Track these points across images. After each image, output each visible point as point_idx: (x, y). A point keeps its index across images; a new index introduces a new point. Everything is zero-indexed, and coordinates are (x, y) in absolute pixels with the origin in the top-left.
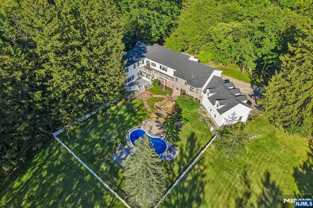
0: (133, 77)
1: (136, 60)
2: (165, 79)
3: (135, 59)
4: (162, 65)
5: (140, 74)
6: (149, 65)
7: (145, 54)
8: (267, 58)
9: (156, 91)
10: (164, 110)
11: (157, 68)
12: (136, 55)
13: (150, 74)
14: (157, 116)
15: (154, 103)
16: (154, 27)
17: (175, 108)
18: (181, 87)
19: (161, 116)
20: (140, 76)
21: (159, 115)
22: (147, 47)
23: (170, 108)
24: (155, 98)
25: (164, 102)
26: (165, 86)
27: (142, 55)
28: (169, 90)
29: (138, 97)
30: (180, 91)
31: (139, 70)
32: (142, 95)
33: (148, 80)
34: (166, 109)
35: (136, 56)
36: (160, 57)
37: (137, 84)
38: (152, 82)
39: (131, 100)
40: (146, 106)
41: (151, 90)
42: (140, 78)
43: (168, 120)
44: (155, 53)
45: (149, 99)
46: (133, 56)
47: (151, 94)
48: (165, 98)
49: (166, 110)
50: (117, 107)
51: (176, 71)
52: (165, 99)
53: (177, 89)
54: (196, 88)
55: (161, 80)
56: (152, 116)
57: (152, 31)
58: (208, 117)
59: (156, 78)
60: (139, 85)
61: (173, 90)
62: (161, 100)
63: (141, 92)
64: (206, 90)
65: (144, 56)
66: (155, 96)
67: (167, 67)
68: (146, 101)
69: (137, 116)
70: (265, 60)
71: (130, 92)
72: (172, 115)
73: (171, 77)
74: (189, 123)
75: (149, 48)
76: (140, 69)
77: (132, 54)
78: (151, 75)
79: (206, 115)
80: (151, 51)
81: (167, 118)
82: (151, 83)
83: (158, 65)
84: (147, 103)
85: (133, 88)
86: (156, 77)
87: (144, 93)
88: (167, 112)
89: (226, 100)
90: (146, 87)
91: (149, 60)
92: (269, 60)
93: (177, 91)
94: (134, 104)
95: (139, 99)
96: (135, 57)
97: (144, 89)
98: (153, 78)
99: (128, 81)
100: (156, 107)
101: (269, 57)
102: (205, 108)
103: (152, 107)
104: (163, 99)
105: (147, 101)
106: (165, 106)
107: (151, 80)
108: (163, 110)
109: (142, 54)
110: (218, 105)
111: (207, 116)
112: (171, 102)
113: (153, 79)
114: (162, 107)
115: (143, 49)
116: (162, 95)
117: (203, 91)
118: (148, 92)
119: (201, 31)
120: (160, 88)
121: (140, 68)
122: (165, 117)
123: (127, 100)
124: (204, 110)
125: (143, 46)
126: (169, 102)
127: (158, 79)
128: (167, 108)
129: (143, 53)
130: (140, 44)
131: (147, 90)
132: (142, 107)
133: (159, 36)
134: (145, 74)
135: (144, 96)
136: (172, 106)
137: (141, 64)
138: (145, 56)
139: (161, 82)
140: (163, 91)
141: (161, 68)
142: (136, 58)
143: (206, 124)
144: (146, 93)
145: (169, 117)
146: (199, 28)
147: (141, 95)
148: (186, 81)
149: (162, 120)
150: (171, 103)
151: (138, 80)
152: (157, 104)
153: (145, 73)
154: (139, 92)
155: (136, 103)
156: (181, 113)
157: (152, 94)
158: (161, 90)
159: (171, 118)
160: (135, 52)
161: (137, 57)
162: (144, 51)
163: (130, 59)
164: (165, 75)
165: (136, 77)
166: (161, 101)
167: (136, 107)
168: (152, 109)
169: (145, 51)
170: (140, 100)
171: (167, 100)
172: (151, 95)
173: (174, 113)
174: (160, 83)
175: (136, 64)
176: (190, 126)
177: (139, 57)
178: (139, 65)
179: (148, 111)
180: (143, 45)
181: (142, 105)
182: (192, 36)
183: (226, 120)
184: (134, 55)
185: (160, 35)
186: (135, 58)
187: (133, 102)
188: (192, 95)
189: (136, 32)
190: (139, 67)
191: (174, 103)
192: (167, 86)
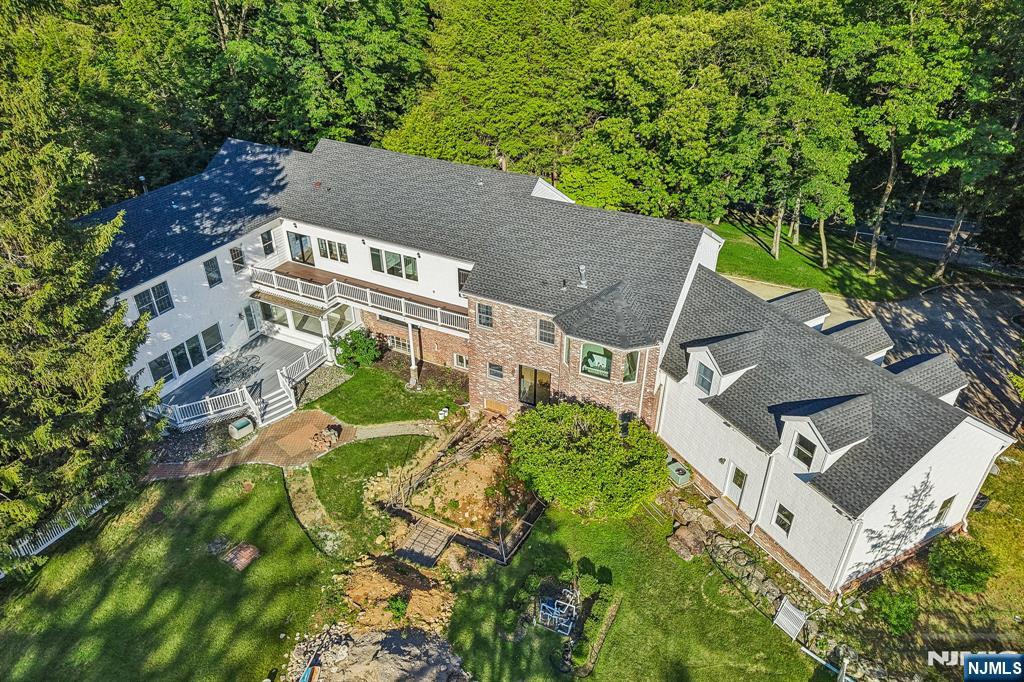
0: (214, 336)
1: (220, 230)
2: (410, 322)
3: (213, 227)
4: (384, 247)
5: (257, 312)
6: (306, 258)
7: (272, 200)
8: (925, 150)
9: (367, 403)
10: (437, 524)
11: (358, 264)
12: (218, 204)
13: (319, 305)
14: (391, 589)
15: (359, 486)
16: (313, 76)
17: (507, 493)
18: (520, 356)
19: (423, 570)
20: (263, 326)
21: (405, 570)
22: (282, 161)
23: (470, 501)
24: (369, 444)
25: (426, 462)
26: (420, 364)
27: (257, 202)
28: (442, 384)
29: (252, 454)
30: (515, 378)
31: (251, 290)
32: (277, 438)
33: (310, 342)
34: (448, 514)
35: (217, 210)
36: (361, 201)
37: (244, 375)
38: (340, 350)
39: (210, 485)
40: (312, 514)
41: (334, 400)
42: (263, 337)
43: (476, 593)
44: (330, 184)
45: (326, 460)
46: (198, 210)
47: (338, 422)
48: (426, 438)
49: (447, 520)
50: (100, 555)
51: (469, 266)
52: (428, 445)
53: (496, 369)
54: (622, 346)
55: (389, 331)
56: (358, 592)
57: (308, 97)
58: (729, 525)
59: (356, 323)
60: (254, 379)
61: (473, 377)
62: (407, 449)
63: (274, 418)
64: (687, 356)
65: (267, 211)
66: (365, 432)
67: (412, 253)
68: (310, 481)
69: (247, 610)
70: (915, 160)
71: (200, 434)
72: (492, 546)
73: (445, 307)
74: (620, 594)
75: (292, 164)
76: (256, 287)
77: (187, 200)
78: (322, 311)
79: (710, 515)
80: (306, 176)
81: (470, 582)
82: (330, 356)
83: (359, 249)
84: (319, 488)
85: (215, 404)
86: (359, 316)
87: (290, 426)
88: (455, 531)
89: (852, 403)
90: (300, 388)
91: (303, 229)
92: (936, 157)
93: (494, 383)
94: (226, 512)
95: (257, 470)
96: (214, 213)
97: (292, 399)
98: (340, 325)
99: (183, 366)
100: (381, 505)
101: (936, 144)
102: (686, 470)
103: (351, 513)
104: (415, 443)
105: (317, 473)
106: (438, 491)
107: (331, 339)
108: (428, 520)
109: (256, 196)
110: (811, 448)
111: (717, 522)
112: (476, 457)
113: (342, 333)
114: (417, 500)
115: (259, 171)
116: (405, 417)
117: (660, 363)
118: (314, 416)
119: (550, 80)
120: (391, 379)
121: (251, 279)
122: (449, 580)
123: (175, 488)
124: (683, 481)
125: (262, 157)
126: (459, 457)
127: (369, 332)
128: (454, 504)
129: (262, 191)
130: (240, 150)
131: (310, 405)
132: (278, 526)
133: (348, 126)
134: (289, 312)
135: (293, 443)
136: (483, 486)
137: (256, 252)
138: (277, 209)
139: (389, 342)
140: (408, 395)
141: (377, 266)
142: (219, 219)
143: (731, 580)
144: (303, 423)
145: (480, 568)
146: (536, 67)
147: (268, 442)
148: (548, 317)
149: (431, 610)
150: (474, 465)
151: (249, 353)
152: (383, 486)
153: (288, 303)
154: (261, 425)
155: (243, 502)
156: (548, 521)
157: (344, 425)
158: (399, 385)
159: (492, 578)
160: (209, 187)
161: (221, 216)
162: (267, 184)
163: (177, 230)
164: (410, 298)
165: (235, 338)
166: (406, 458)
167: (242, 535)
168: (353, 533)
169: (271, 181)
170: (265, 474)
171: (444, 446)
172: (338, 429)
173: (505, 530)
174: (384, 349)
175: (222, 255)
176: (632, 616)
177: (239, 215)
178: (241, 261)
179: (329, 547)
180: (255, 154)
181: (283, 507)
182: (509, 108)
183: (874, 542)
184: (207, 206)
185: (350, 120)
186: (208, 224)
187: (224, 495)
188: (600, 400)
189: (223, 107)
190: (248, 272)
191: (492, 460)
192: (429, 359)
